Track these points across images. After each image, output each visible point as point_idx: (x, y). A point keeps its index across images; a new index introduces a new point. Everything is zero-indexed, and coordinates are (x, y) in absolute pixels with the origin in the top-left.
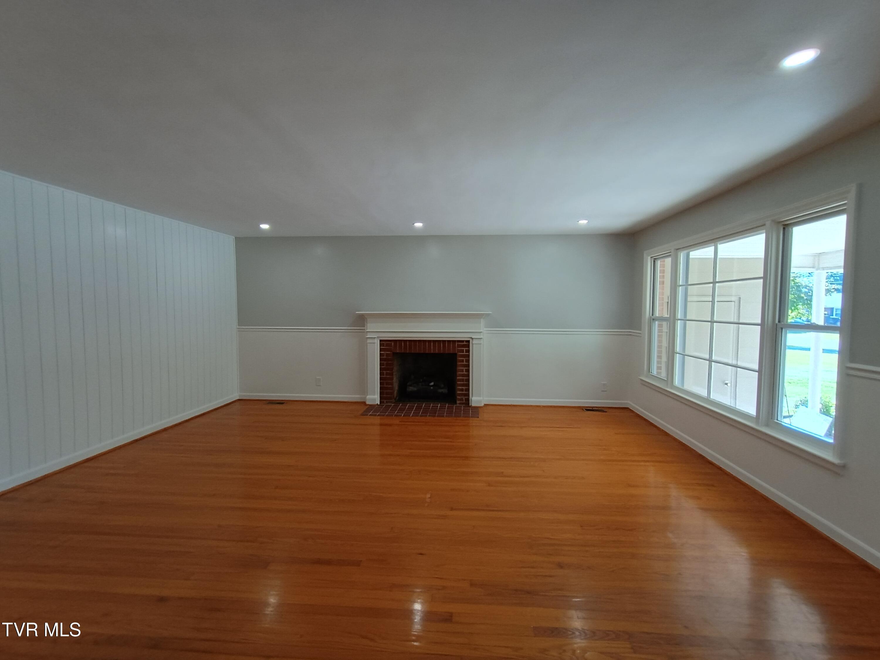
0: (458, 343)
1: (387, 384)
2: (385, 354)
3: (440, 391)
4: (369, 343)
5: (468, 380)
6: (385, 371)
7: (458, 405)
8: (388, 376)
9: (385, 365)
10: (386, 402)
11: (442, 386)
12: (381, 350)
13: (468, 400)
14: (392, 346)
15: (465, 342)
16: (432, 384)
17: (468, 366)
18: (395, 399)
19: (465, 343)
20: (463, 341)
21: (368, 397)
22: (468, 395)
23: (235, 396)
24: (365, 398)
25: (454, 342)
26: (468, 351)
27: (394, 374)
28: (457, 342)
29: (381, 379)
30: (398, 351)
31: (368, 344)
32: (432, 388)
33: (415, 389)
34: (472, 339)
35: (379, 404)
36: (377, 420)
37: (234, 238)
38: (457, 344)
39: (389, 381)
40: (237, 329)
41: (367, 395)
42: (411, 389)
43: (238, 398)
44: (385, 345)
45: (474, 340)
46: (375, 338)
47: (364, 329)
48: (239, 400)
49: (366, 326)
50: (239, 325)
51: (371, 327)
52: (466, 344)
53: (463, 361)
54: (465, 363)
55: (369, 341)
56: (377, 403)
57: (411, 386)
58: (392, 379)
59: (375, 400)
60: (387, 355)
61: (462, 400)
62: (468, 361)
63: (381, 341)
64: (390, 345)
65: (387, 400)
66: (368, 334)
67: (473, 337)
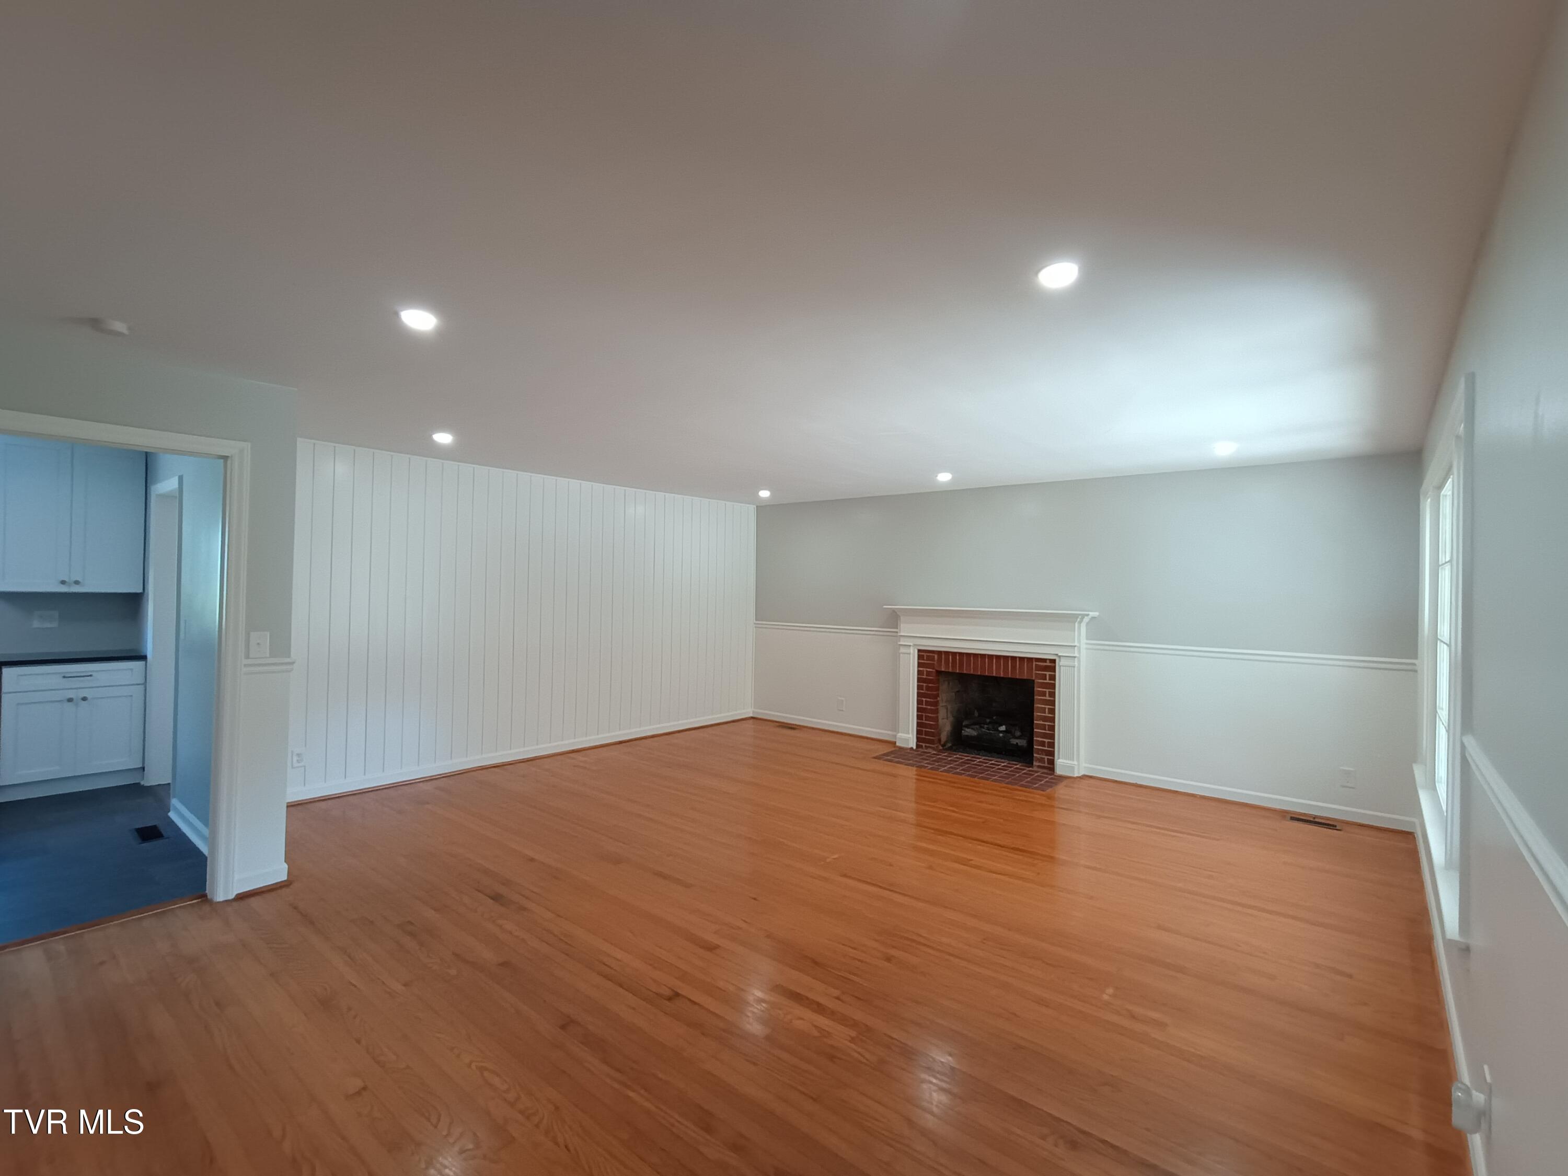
0: (1037, 663)
1: (927, 718)
2: (925, 673)
3: (1014, 741)
4: (902, 653)
5: (1052, 728)
6: (925, 698)
7: (1035, 769)
8: (929, 707)
9: (924, 688)
10: (925, 746)
11: (1018, 733)
12: (919, 665)
13: (1052, 762)
14: (934, 661)
15: (1048, 661)
16: (1003, 728)
17: (1053, 703)
18: (943, 746)
19: (1048, 664)
20: (1044, 660)
21: (899, 735)
22: (1052, 754)
23: (748, 712)
24: (895, 736)
25: (1030, 660)
26: (1053, 678)
27: (941, 704)
28: (1036, 661)
29: (919, 710)
30: (943, 670)
31: (901, 655)
32: (1001, 735)
33: (974, 733)
34: (1060, 657)
35: (915, 748)
36: (911, 772)
37: (755, 507)
38: (1036, 665)
39: (930, 715)
40: (754, 625)
41: (899, 732)
42: (968, 732)
43: (751, 715)
44: (925, 658)
45: (1062, 658)
46: (910, 646)
47: (897, 632)
48: (752, 718)
49: (899, 628)
50: (756, 620)
51: (906, 629)
52: (1049, 666)
53: (1044, 694)
54: (1048, 698)
55: (902, 650)
56: (910, 747)
57: (967, 726)
58: (936, 711)
59: (907, 740)
60: (928, 673)
61: (1042, 760)
62: (1053, 695)
63: (919, 651)
64: (933, 659)
65: (927, 745)
66: (902, 639)
67: (1060, 654)
